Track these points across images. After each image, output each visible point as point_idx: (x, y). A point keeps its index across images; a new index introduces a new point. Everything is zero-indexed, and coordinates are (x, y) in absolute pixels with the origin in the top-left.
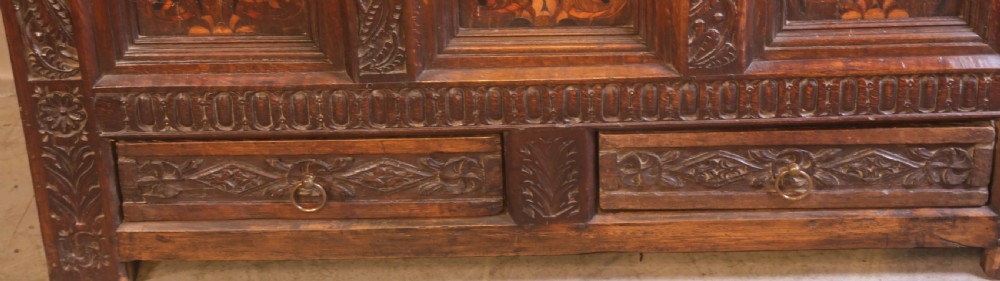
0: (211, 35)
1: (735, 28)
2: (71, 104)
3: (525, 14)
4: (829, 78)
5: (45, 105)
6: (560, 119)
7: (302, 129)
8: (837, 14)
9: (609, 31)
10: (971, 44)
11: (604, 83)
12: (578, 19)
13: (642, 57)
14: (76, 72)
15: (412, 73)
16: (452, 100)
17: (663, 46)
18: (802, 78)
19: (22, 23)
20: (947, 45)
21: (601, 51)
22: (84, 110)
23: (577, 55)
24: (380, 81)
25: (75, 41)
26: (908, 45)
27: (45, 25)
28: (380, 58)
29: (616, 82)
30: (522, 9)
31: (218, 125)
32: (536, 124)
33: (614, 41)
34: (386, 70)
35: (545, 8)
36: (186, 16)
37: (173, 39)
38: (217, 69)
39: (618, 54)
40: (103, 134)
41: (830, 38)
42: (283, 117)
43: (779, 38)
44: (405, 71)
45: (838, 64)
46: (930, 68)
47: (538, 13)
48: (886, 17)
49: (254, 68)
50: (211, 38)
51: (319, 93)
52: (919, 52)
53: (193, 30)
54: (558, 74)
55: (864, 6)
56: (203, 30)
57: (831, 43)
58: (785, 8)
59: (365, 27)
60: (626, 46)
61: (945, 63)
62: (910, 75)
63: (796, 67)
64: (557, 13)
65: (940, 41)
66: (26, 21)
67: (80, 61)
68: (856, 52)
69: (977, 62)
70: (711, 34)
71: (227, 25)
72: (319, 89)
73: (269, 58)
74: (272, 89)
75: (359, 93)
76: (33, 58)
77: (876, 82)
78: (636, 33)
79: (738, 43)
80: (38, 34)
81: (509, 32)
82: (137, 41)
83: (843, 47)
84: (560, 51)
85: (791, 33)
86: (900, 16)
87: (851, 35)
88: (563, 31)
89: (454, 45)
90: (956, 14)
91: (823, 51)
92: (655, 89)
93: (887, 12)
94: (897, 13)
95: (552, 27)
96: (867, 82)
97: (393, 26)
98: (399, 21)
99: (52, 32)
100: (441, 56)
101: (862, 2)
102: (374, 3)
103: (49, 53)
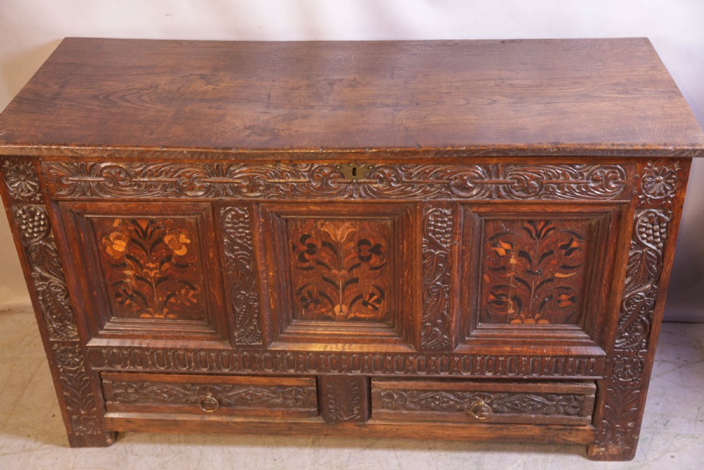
0: (153, 318)
1: (449, 328)
2: (74, 353)
3: (330, 314)
4: (502, 356)
5: (60, 353)
6: (350, 371)
7: (205, 370)
8: (508, 321)
9: (377, 325)
10: (584, 340)
11: (374, 354)
12: (360, 318)
13: (396, 341)
14: (77, 337)
15: (265, 345)
16: (288, 359)
17: (408, 334)
18: (486, 356)
19: (44, 311)
20: (570, 340)
21: (373, 336)
23: (360, 338)
24: (247, 347)
25: (74, 321)
26: (548, 340)
27: (57, 312)
28: (247, 337)
29: (381, 353)
30: (328, 311)
31: (157, 366)
32: (336, 373)
33: (380, 331)
34: (250, 342)
35: (341, 311)
36: (138, 308)
37: (131, 320)
38: (156, 337)
39: (382, 338)
40: (93, 369)
41: (503, 334)
42: (193, 364)
43: (474, 333)
44: (261, 343)
45: (508, 349)
46: (559, 353)
47: (337, 314)
48: (536, 323)
49: (177, 338)
50: (153, 321)
51: (214, 352)
52: (554, 344)
53: (142, 316)
54: (348, 348)
55: (524, 317)
56: (148, 316)
57: (504, 337)
58: (478, 317)
59: (238, 320)
60: (387, 334)
61: (569, 351)
62: (548, 356)
63: (483, 350)
64: (348, 314)
65: (566, 338)
66: (47, 310)
67: (79, 332)
68: (518, 342)
69: (587, 350)
70: (435, 331)
71: (162, 314)
72: (214, 351)
73: (185, 332)
74: (186, 350)
75: (236, 353)
76: (52, 329)
77: (529, 359)
78: (393, 327)
79: (450, 336)
80: (54, 317)
81: (321, 323)
82: (111, 320)
83: (510, 339)
84: (350, 335)
85: (482, 330)
86: (544, 323)
87: (515, 333)
88: (352, 325)
89: (289, 330)
90: (577, 323)
91: (499, 341)
92: (403, 358)
93: (537, 321)
94: (542, 322)
95: (345, 321)
96: (523, 359)
97: (254, 320)
98: (257, 318)
99: (62, 316)
100: (282, 335)
101: (522, 315)
102: (243, 308)
103: (61, 327)
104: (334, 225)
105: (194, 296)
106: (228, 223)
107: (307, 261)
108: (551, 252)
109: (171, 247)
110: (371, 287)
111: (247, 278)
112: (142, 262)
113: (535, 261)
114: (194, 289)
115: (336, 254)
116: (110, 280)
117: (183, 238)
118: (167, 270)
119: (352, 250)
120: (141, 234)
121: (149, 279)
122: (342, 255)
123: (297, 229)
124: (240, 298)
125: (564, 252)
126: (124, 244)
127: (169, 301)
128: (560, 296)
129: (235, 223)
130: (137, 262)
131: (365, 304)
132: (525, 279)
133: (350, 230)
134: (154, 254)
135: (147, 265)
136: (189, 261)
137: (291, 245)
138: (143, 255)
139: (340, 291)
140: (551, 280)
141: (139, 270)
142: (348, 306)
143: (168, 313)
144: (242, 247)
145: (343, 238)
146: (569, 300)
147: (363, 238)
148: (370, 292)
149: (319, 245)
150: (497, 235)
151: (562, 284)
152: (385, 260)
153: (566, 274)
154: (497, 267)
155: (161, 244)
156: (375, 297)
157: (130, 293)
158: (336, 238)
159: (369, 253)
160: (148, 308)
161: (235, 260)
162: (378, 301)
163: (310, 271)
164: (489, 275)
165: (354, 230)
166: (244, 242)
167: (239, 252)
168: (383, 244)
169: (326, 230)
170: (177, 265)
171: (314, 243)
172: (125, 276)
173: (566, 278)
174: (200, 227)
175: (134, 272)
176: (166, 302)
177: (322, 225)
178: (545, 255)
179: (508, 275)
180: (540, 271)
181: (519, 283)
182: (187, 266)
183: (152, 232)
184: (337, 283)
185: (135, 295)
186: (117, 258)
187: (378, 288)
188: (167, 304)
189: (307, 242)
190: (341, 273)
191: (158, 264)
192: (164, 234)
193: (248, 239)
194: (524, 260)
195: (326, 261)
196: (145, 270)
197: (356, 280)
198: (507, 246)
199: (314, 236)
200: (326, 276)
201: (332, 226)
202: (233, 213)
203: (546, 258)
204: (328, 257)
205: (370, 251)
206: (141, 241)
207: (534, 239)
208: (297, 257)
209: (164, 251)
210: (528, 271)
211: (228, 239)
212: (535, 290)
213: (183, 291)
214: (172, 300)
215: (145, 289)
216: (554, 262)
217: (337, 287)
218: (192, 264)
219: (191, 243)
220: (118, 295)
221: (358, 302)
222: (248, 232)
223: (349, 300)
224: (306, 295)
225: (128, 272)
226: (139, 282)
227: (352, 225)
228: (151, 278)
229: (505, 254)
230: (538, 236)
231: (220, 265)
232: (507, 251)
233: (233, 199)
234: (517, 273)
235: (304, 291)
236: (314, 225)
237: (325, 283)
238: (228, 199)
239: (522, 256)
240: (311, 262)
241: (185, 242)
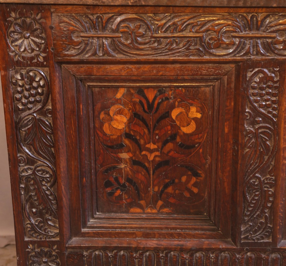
0: (144, 213)
2: (50, 256)
5: (34, 256)
14: (57, 235)
15: (275, 242)
19: (24, 202)
22: (58, 260)
25: (58, 215)
27: (39, 204)
28: (255, 232)
34: (258, 239)
36: (128, 201)
37: (119, 215)
38: (147, 236)
44: (271, 240)
49: (171, 235)
53: (132, 210)
56: (138, 210)
59: (248, 211)
66: (27, 201)
67: (61, 228)
71: (155, 208)
72: (213, 250)
73: (181, 229)
74: (182, 250)
75: (239, 254)
76: (29, 226)
80: (34, 210)
82: (95, 216)
97: (266, 211)
98: (270, 208)
99: (43, 209)
102: (256, 195)
103: (40, 222)
105: (195, 185)
106: (254, 88)
109: (178, 123)
111: (266, 158)
112: (142, 142)
114: (196, 175)
116: (102, 166)
117: (194, 113)
118: (169, 152)
120: (146, 107)
121: (146, 164)
124: (254, 182)
126: (125, 120)
127: (166, 191)
129: (262, 89)
130: (137, 142)
134: (157, 132)
135: (147, 146)
136: (197, 141)
138: (144, 133)
141: (138, 153)
143: (162, 207)
144: (266, 119)
155: (167, 119)
157: (123, 181)
160: (140, 200)
161: (256, 135)
166: (269, 112)
167: (261, 125)
170: (181, 146)
172: (120, 160)
174: (216, 97)
175: (131, 155)
176: (162, 191)
182: (194, 146)
183: (159, 104)
185: (127, 184)
186: (114, 137)
188: (164, 196)
191: (160, 144)
192: (173, 107)
193: (274, 109)
196: (144, 153)
202: (261, 75)
206: (145, 115)
209: (169, 127)
211: (250, 108)
213: (184, 179)
214: (170, 190)
215: (141, 176)
218: (200, 143)
219: (202, 117)
220: (108, 184)
222: (274, 99)
225: (125, 156)
226: (135, 167)
228: (149, 162)
231: (236, 143)
233: (264, 57)
238: (259, 58)
241: (195, 116)
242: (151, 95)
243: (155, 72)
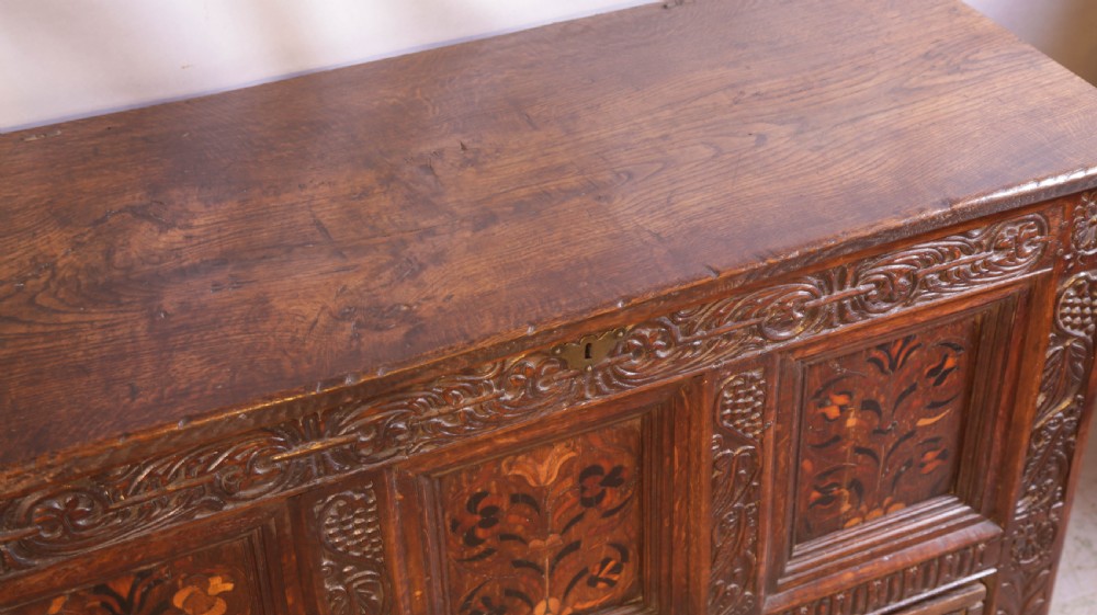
4: (841, 592)
8: (841, 525)
10: (965, 518)
18: (815, 601)
20: (943, 526)
26: (910, 537)
35: (548, 611)
41: (838, 551)
43: (789, 567)
45: (847, 575)
46: (931, 554)
48: (885, 514)
52: (920, 540)
55: (866, 510)
57: (840, 556)
58: (794, 537)
64: (561, 612)
65: (937, 523)
68: (864, 558)
77: (884, 581)
78: (648, 606)
85: (800, 557)
86: (898, 510)
87: (857, 544)
90: (946, 493)
91: (832, 566)
93: (886, 510)
94: (894, 508)
101: (864, 508)
104: (534, 458)
107: (481, 541)
108: (913, 388)
109: (188, 611)
110: (605, 548)
113: (886, 411)
115: (538, 510)
117: (219, 585)
119: (569, 494)
120: (118, 608)
122: (549, 508)
123: (459, 487)
125: (932, 380)
128: (923, 455)
131: (593, 582)
132: (870, 447)
133: (566, 457)
137: (448, 524)
139: (546, 577)
140: (911, 435)
142: (561, 596)
144: (363, 564)
145: (551, 477)
146: (937, 458)
147: (589, 464)
148: (602, 557)
149: (505, 504)
150: (827, 386)
151: (929, 435)
152: (630, 492)
153: (936, 415)
154: (825, 440)
156: (612, 564)
158: (537, 481)
159: (600, 489)
162: (617, 569)
163: (488, 559)
164: (812, 460)
165: (573, 454)
167: (354, 576)
168: (626, 465)
169: (519, 472)
171: (495, 503)
173: (935, 423)
177: (510, 466)
178: (903, 395)
179: (844, 448)
180: (894, 425)
181: (860, 457)
184: (540, 562)
187: (615, 545)
189: (480, 507)
190: (548, 541)
192: (174, 590)
193: (374, 545)
194: (870, 414)
195: (520, 528)
197: (574, 547)
198: (841, 400)
199: (494, 491)
200: (519, 558)
201: (530, 461)
203: (904, 400)
204: (523, 520)
205: (602, 484)
207: (886, 373)
208: (461, 542)
210: (876, 432)
212: (886, 459)
216: (916, 403)
217: (540, 570)
219: (235, 587)
221: (579, 583)
223: (563, 586)
224: (480, 604)
227: (567, 447)
229: (838, 415)
230: (893, 367)
232: (842, 408)
233: (341, 475)
234: (857, 440)
235: (476, 598)
236: (495, 470)
237: (516, 570)
238: (332, 478)
239: (867, 409)
240: (489, 541)
241: (221, 590)
242: (123, 589)
243: (125, 558)
